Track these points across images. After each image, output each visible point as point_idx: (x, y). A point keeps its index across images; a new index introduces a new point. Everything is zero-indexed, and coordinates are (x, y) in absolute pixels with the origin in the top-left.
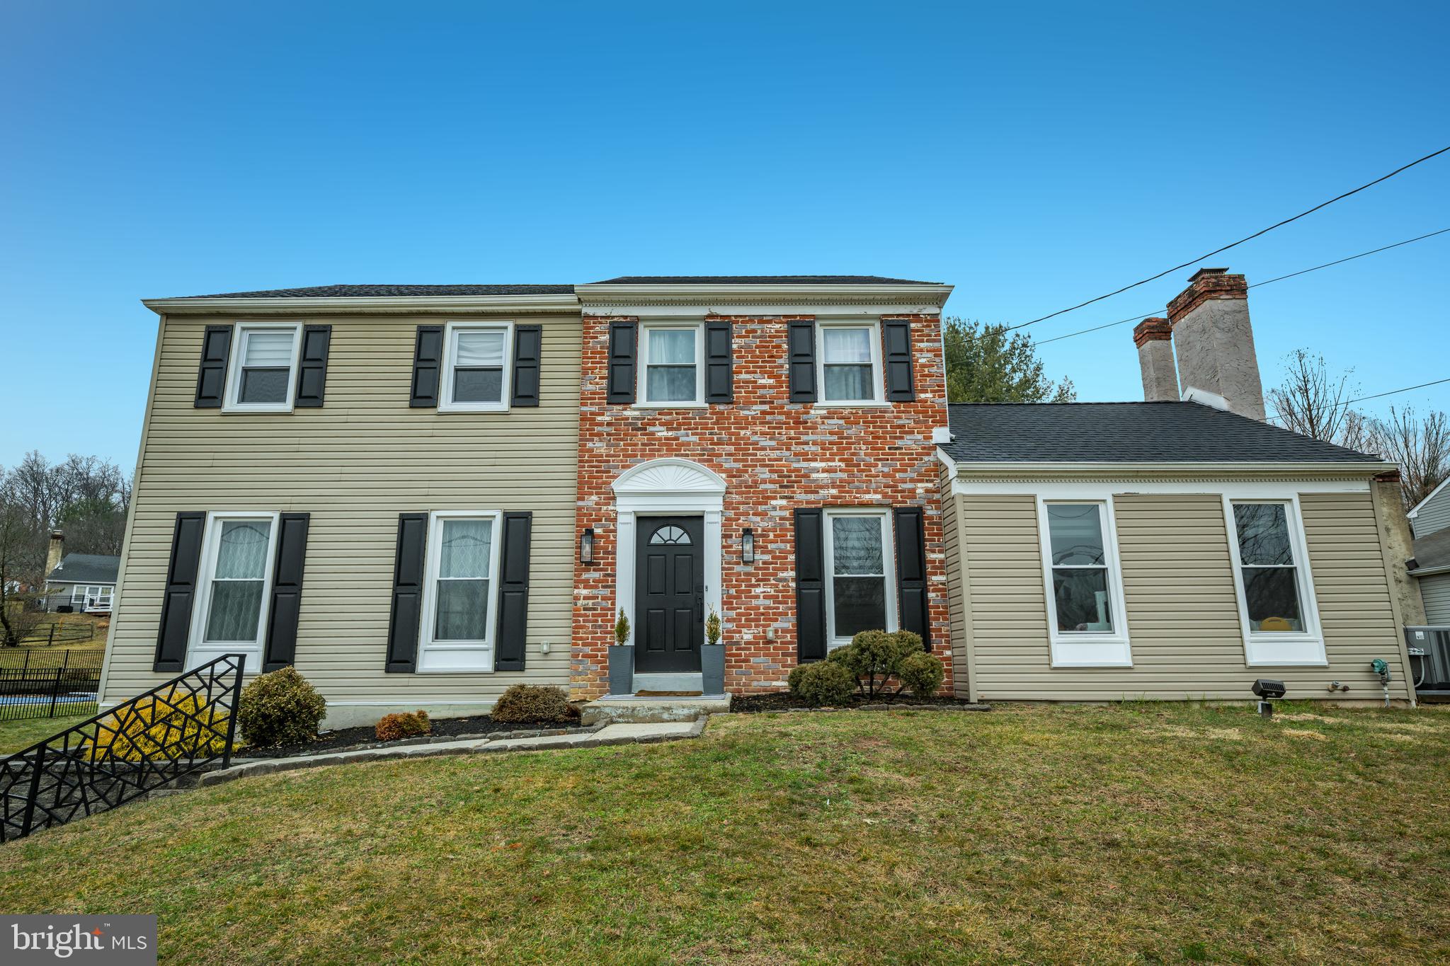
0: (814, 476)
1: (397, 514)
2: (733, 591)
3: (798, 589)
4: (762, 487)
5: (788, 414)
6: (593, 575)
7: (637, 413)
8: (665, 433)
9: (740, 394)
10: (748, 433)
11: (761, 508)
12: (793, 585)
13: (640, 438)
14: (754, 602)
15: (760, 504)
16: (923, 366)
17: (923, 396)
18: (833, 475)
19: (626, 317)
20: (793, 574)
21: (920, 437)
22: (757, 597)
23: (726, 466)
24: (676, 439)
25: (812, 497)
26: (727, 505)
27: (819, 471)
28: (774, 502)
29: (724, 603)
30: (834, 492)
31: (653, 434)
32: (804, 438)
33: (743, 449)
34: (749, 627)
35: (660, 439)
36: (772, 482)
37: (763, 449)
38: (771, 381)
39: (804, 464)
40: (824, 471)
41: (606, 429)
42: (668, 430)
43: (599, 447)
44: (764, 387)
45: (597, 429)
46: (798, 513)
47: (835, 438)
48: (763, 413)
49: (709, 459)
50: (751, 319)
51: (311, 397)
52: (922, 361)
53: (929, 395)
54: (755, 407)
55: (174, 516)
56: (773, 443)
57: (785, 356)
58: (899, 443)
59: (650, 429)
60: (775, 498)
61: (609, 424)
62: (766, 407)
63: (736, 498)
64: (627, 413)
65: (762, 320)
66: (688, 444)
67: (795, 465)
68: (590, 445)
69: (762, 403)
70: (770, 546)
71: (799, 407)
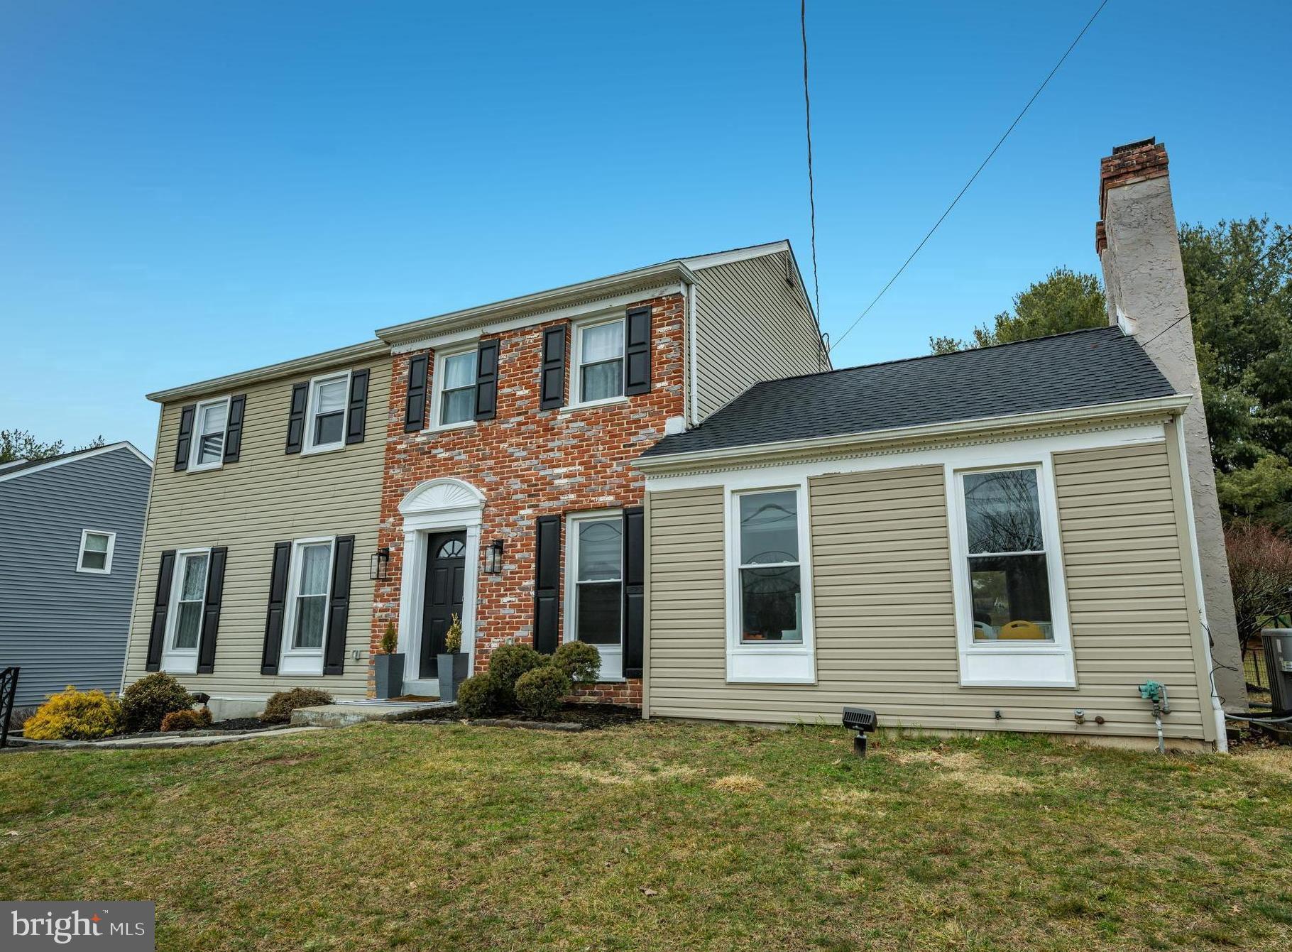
0: (557, 482)
1: (273, 544)
2: (486, 601)
3: (537, 599)
4: (515, 497)
5: (539, 423)
6: (387, 590)
7: (424, 439)
8: (443, 455)
9: (503, 408)
10: (506, 445)
11: (512, 519)
12: (532, 593)
13: (426, 461)
14: (502, 611)
15: (512, 514)
16: (662, 352)
17: (658, 385)
18: (573, 480)
19: (422, 350)
20: (532, 583)
21: (652, 430)
22: (504, 606)
23: (487, 480)
24: (452, 459)
25: (555, 504)
26: (486, 517)
27: (562, 477)
28: (522, 512)
29: (478, 613)
30: (572, 497)
31: (435, 456)
32: (550, 445)
33: (502, 461)
34: (496, 635)
35: (440, 460)
36: (523, 492)
37: (517, 460)
38: (526, 392)
39: (549, 472)
40: (566, 476)
41: (403, 456)
42: (447, 450)
43: (397, 473)
44: (521, 398)
45: (397, 456)
46: (540, 521)
47: (575, 442)
48: (520, 424)
49: (474, 476)
50: (514, 333)
51: (232, 455)
52: (661, 347)
53: (665, 384)
54: (512, 420)
55: (160, 554)
56: (524, 453)
57: (540, 364)
58: (633, 439)
59: (434, 451)
60: (523, 508)
61: (405, 451)
62: (521, 418)
63: (493, 510)
64: (419, 439)
65: (524, 331)
66: (460, 462)
67: (542, 473)
68: (391, 472)
69: (519, 414)
70: (517, 556)
71: (548, 414)
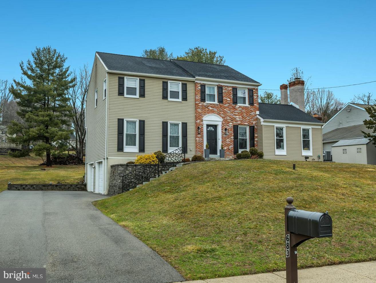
0: (237, 119)
1: (162, 122)
2: (223, 140)
3: (234, 140)
4: (228, 120)
5: (232, 106)
6: (199, 136)
7: (206, 104)
8: (211, 109)
9: (224, 102)
10: (226, 110)
11: (228, 124)
12: (233, 139)
13: (207, 109)
14: (227, 142)
15: (227, 124)
16: (255, 99)
17: (255, 105)
18: (240, 119)
19: (203, 84)
20: (233, 137)
21: (254, 113)
22: (227, 141)
23: (222, 116)
24: (213, 110)
25: (236, 123)
26: (222, 124)
27: (238, 118)
28: (230, 124)
29: (222, 142)
30: (240, 122)
31: (209, 108)
32: (235, 111)
33: (225, 113)
34: (226, 147)
35: (210, 110)
36: (230, 120)
37: (228, 113)
38: (230, 100)
39: (235, 117)
40: (239, 118)
41: (200, 107)
42: (212, 108)
43: (199, 110)
44: (228, 101)
45: (199, 107)
46: (234, 126)
47: (240, 112)
48: (228, 106)
49: (219, 114)
50: (226, 86)
51: (142, 95)
52: (255, 98)
53: (256, 105)
54: (227, 105)
55: (117, 119)
56: (230, 112)
57: (232, 94)
58: (251, 114)
59: (209, 107)
60: (230, 123)
61: (201, 106)
62: (229, 105)
63: (224, 122)
64: (204, 104)
65: (228, 87)
66: (215, 111)
67: (234, 117)
68: (198, 110)
69: (228, 104)
70: (229, 132)
71: (234, 105)
